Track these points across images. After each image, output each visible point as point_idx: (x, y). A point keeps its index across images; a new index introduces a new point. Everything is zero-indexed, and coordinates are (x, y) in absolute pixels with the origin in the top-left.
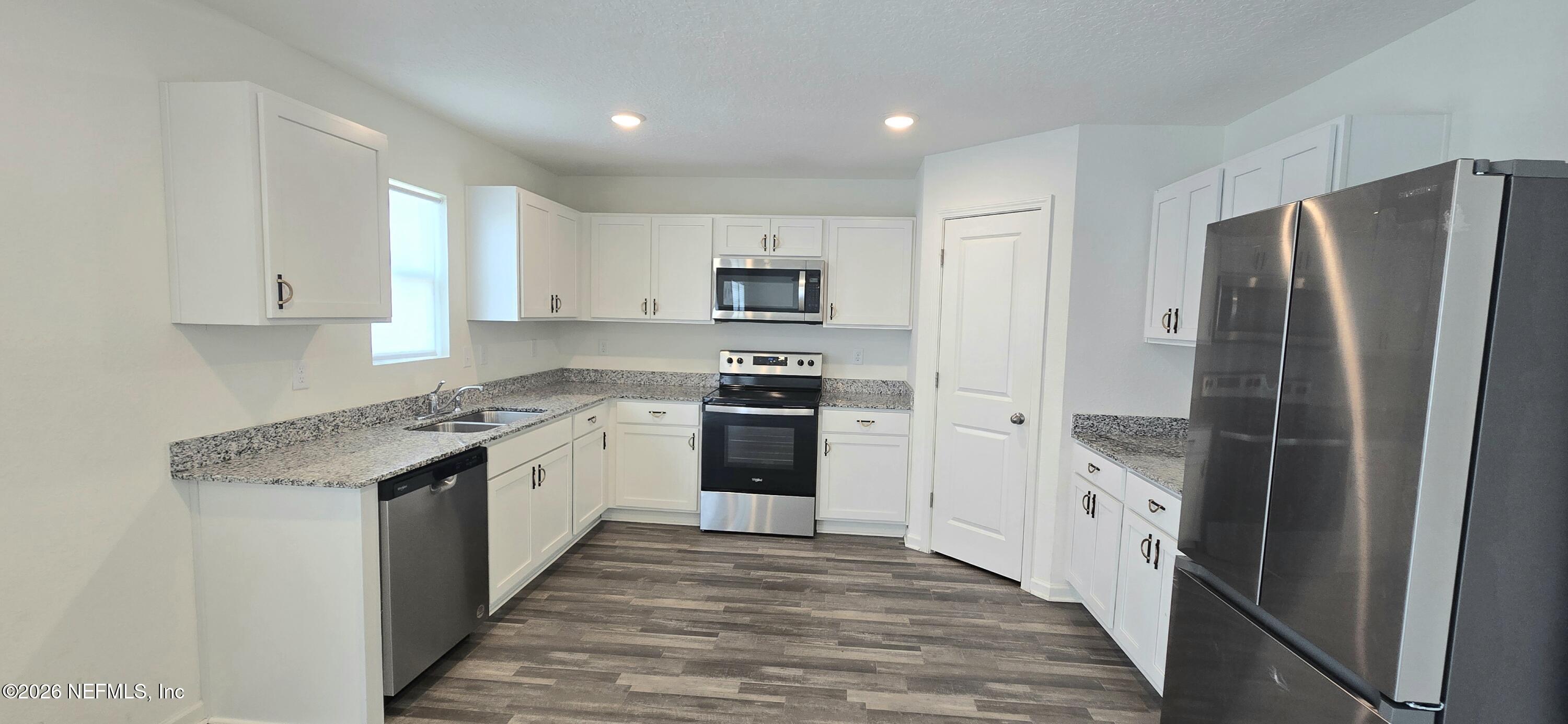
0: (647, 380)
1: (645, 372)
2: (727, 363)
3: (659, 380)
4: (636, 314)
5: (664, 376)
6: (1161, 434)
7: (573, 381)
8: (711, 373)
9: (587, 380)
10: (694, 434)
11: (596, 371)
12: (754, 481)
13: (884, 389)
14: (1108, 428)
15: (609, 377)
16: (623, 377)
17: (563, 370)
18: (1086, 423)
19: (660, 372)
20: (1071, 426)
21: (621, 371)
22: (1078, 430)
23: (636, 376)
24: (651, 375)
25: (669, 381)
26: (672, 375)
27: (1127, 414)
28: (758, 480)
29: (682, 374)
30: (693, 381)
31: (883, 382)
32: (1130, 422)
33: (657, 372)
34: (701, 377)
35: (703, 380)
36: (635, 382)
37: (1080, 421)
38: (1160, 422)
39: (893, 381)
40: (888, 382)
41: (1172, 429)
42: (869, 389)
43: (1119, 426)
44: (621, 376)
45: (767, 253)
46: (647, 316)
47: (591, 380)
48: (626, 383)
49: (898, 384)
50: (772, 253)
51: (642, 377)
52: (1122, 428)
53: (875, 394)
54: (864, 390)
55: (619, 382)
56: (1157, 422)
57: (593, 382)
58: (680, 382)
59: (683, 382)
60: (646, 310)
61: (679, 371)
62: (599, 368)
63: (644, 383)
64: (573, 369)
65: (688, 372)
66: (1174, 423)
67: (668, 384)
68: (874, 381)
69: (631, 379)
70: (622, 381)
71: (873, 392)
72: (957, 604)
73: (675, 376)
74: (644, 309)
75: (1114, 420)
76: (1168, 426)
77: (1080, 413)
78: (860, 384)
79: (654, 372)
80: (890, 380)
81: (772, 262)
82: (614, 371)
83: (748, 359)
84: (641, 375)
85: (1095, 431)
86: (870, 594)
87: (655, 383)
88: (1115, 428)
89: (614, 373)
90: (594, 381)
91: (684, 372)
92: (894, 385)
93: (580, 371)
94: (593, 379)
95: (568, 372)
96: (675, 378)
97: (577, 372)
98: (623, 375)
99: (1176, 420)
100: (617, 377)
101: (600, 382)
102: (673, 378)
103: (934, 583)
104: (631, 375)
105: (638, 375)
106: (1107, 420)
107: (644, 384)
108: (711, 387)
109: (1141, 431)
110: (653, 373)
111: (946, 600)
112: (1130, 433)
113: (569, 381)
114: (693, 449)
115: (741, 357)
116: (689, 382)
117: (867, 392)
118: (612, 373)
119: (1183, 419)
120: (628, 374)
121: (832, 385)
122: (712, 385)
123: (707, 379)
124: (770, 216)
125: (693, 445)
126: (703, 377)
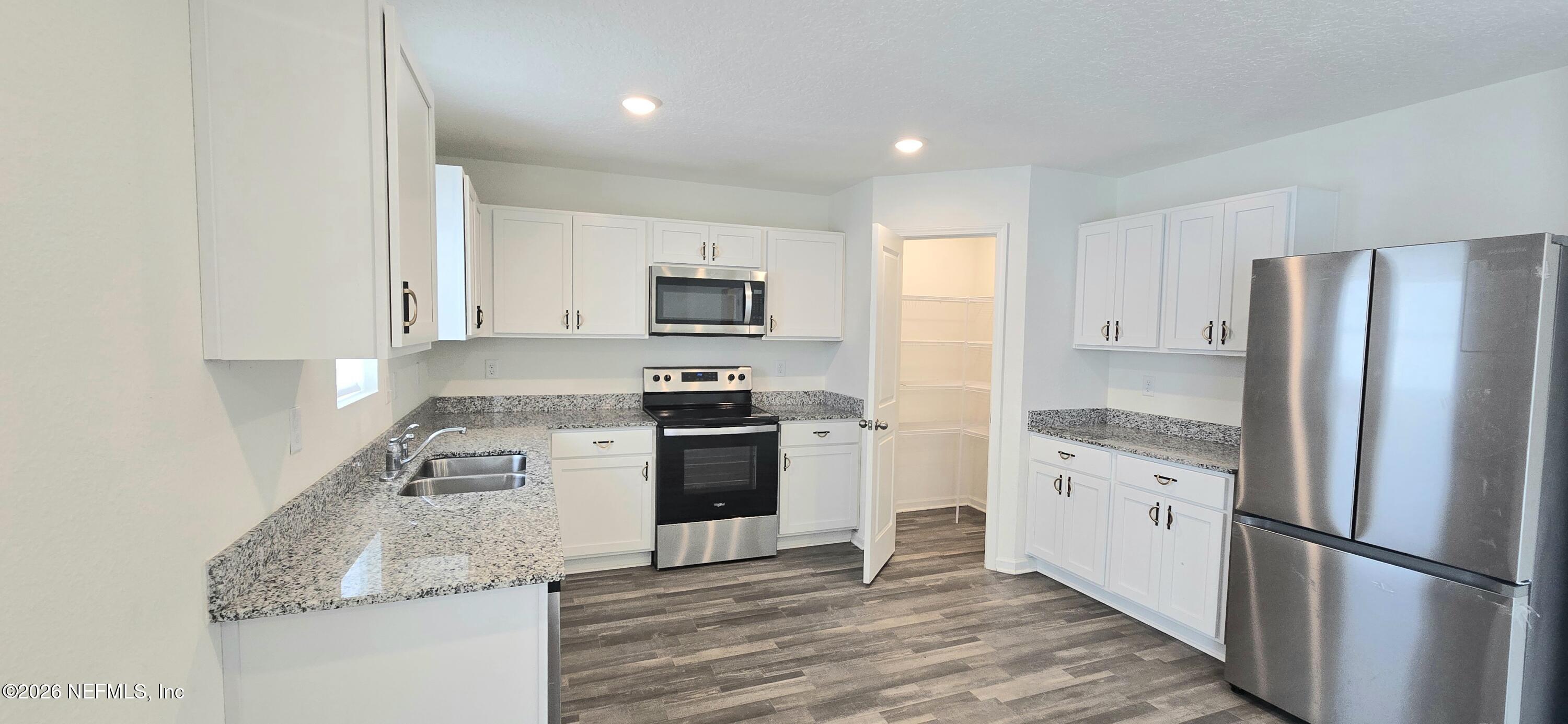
0: (552, 405)
1: (550, 396)
2: (652, 380)
3: (567, 404)
4: (556, 328)
5: (573, 399)
6: (1084, 423)
7: (450, 413)
8: (629, 393)
9: (471, 410)
10: (647, 463)
11: (483, 398)
12: (717, 506)
13: (806, 399)
14: (1053, 420)
15: (501, 405)
16: (520, 404)
17: (435, 400)
18: (1038, 418)
19: (568, 396)
20: (1028, 421)
21: (517, 396)
22: (1033, 424)
23: (538, 402)
24: (557, 400)
25: (579, 406)
26: (582, 397)
27: (1064, 409)
28: (721, 504)
29: (595, 396)
30: (608, 403)
31: (805, 392)
32: (1066, 414)
33: (564, 396)
34: (618, 398)
35: (620, 402)
36: (536, 409)
37: (1035, 416)
38: (1084, 413)
39: (813, 392)
40: (810, 393)
41: (1091, 418)
42: (792, 400)
43: (1059, 418)
44: (517, 403)
45: (705, 262)
46: (570, 331)
47: (476, 409)
48: (524, 410)
49: (818, 393)
50: (712, 263)
51: (546, 403)
52: (1061, 419)
53: (797, 404)
54: (788, 401)
55: (515, 410)
56: (1082, 413)
57: (478, 412)
58: (593, 405)
59: (596, 405)
60: (567, 323)
61: (591, 393)
62: (487, 394)
63: (548, 409)
64: (450, 398)
65: (603, 393)
66: (1092, 413)
67: (578, 409)
68: (797, 392)
69: (530, 405)
70: (519, 409)
71: (796, 403)
72: (810, 617)
73: (588, 398)
74: (566, 322)
75: (1056, 413)
76: (1088, 416)
77: (1034, 410)
78: (783, 396)
79: (561, 396)
80: (812, 390)
81: (708, 272)
82: (508, 397)
83: (676, 375)
84: (544, 400)
85: (1044, 424)
86: (723, 625)
87: (562, 408)
88: (1057, 421)
89: (509, 399)
90: (480, 412)
91: (598, 393)
92: (815, 395)
93: (460, 400)
94: (479, 408)
95: (442, 403)
96: (587, 401)
97: (456, 401)
98: (520, 401)
99: (1093, 410)
100: (513, 403)
101: (490, 411)
102: (585, 401)
103: (777, 599)
104: (531, 400)
105: (539, 400)
106: (1052, 414)
107: (548, 411)
108: (629, 408)
109: (1073, 421)
110: (559, 397)
111: (800, 614)
112: (1066, 424)
113: (444, 414)
114: (647, 480)
115: (670, 375)
116: (604, 404)
117: (790, 403)
118: (505, 400)
119: (1097, 409)
120: (527, 400)
121: (757, 398)
122: (631, 407)
123: (625, 400)
124: (709, 223)
125: (647, 475)
126: (619, 398)
